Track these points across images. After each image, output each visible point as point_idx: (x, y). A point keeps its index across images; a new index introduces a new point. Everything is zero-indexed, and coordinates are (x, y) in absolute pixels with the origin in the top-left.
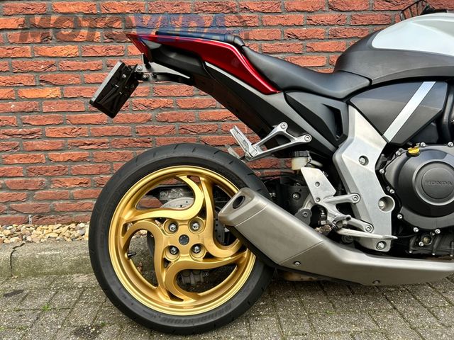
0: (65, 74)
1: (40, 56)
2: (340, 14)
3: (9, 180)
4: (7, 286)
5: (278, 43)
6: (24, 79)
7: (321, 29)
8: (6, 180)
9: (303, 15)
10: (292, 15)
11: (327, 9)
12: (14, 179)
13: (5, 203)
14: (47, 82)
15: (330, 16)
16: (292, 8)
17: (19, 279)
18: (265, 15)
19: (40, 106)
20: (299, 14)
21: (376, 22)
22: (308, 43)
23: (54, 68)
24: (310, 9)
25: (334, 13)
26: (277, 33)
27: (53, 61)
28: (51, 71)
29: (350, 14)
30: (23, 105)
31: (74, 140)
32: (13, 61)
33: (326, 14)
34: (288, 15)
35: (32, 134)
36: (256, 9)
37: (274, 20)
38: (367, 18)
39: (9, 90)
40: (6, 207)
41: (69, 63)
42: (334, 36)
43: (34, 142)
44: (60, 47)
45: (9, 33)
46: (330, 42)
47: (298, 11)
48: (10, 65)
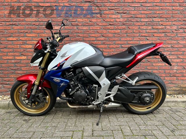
0: (28, 53)
1: (22, 48)
2: (105, 38)
3: (10, 82)
4: (7, 111)
6: (17, 54)
7: (100, 42)
8: (9, 82)
9: (95, 38)
10: (92, 38)
11: (102, 36)
12: (12, 82)
13: (8, 89)
14: (23, 55)
15: (102, 38)
16: (92, 36)
17: (11, 109)
18: (84, 38)
19: (21, 61)
20: (94, 38)
23: (25, 51)
24: (97, 36)
25: (104, 38)
27: (25, 49)
28: (24, 52)
29: (108, 38)
30: (16, 61)
31: (30, 71)
32: (14, 49)
33: (101, 38)
35: (18, 69)
36: (82, 36)
37: (87, 39)
38: (113, 39)
39: (12, 57)
40: (8, 90)
41: (29, 50)
42: (104, 44)
43: (18, 71)
44: (27, 45)
45: (13, 42)
46: (103, 45)
47: (93, 37)
48: (13, 50)
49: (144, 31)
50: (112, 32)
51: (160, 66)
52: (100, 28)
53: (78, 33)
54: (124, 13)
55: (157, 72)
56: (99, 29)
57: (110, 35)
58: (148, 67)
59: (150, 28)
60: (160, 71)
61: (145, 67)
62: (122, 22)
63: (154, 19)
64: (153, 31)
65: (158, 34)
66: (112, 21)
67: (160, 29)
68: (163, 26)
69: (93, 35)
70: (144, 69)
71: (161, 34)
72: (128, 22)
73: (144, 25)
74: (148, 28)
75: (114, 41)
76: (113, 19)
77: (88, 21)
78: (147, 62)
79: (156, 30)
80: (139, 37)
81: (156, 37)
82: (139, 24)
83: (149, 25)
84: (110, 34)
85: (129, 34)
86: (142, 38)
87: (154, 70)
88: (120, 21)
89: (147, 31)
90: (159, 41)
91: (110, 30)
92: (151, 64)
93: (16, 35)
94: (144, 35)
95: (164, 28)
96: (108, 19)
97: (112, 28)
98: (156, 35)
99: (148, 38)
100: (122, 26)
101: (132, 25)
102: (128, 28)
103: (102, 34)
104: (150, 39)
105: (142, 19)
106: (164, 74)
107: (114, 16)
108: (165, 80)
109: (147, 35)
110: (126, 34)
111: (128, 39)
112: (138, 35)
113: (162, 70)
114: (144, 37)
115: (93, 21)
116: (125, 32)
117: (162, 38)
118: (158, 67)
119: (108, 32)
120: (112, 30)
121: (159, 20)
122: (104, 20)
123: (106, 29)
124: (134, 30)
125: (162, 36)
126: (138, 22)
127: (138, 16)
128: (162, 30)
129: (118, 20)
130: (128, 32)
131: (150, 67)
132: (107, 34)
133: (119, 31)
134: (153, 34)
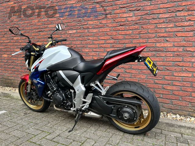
2: (115, 40)
5: (97, 49)
7: (109, 45)
9: (104, 41)
10: (101, 41)
15: (112, 41)
18: (94, 41)
21: (126, 43)
22: (106, 49)
24: (106, 39)
26: (97, 46)
29: (118, 40)
34: (100, 41)
36: (92, 39)
37: (96, 42)
38: (123, 41)
46: (112, 48)
49: (163, 30)
50: (123, 34)
51: (185, 77)
52: (110, 30)
53: (89, 36)
54: (138, 10)
55: (179, 85)
56: (108, 30)
57: (120, 37)
58: (167, 77)
59: (171, 26)
60: (185, 83)
61: (162, 76)
62: (134, 21)
63: (178, 14)
64: (175, 29)
65: (184, 33)
66: (123, 21)
67: (187, 26)
68: (192, 22)
69: (102, 38)
70: (160, 79)
71: (187, 32)
72: (142, 20)
73: (164, 22)
74: (169, 26)
75: (125, 44)
76: (125, 18)
77: (98, 23)
78: (166, 70)
79: (180, 28)
80: (156, 39)
81: (180, 38)
82: (157, 22)
83: (170, 22)
84: (121, 35)
85: (143, 35)
86: (159, 39)
87: (175, 82)
88: (132, 21)
89: (167, 30)
90: (185, 42)
91: (120, 32)
92: (171, 73)
93: (41, 40)
94: (162, 35)
95: (193, 25)
96: (119, 19)
97: (122, 29)
98: (179, 34)
99: (167, 39)
100: (135, 26)
101: (147, 24)
102: (142, 27)
103: (112, 36)
104: (171, 41)
105: (160, 15)
106: (191, 88)
107: (125, 15)
108: (192, 97)
109: (166, 35)
110: (139, 35)
111: (141, 40)
112: (154, 35)
113: (188, 83)
114: (162, 39)
115: (103, 22)
116: (137, 33)
117: (190, 38)
118: (181, 77)
119: (118, 33)
120: (123, 32)
121: (186, 14)
122: (115, 21)
123: (116, 31)
124: (149, 30)
125: (189, 35)
126: (155, 19)
127: (155, 12)
128: (190, 27)
129: (130, 19)
130: (142, 32)
131: (170, 77)
132: (117, 36)
133: (131, 31)
134: (176, 33)
